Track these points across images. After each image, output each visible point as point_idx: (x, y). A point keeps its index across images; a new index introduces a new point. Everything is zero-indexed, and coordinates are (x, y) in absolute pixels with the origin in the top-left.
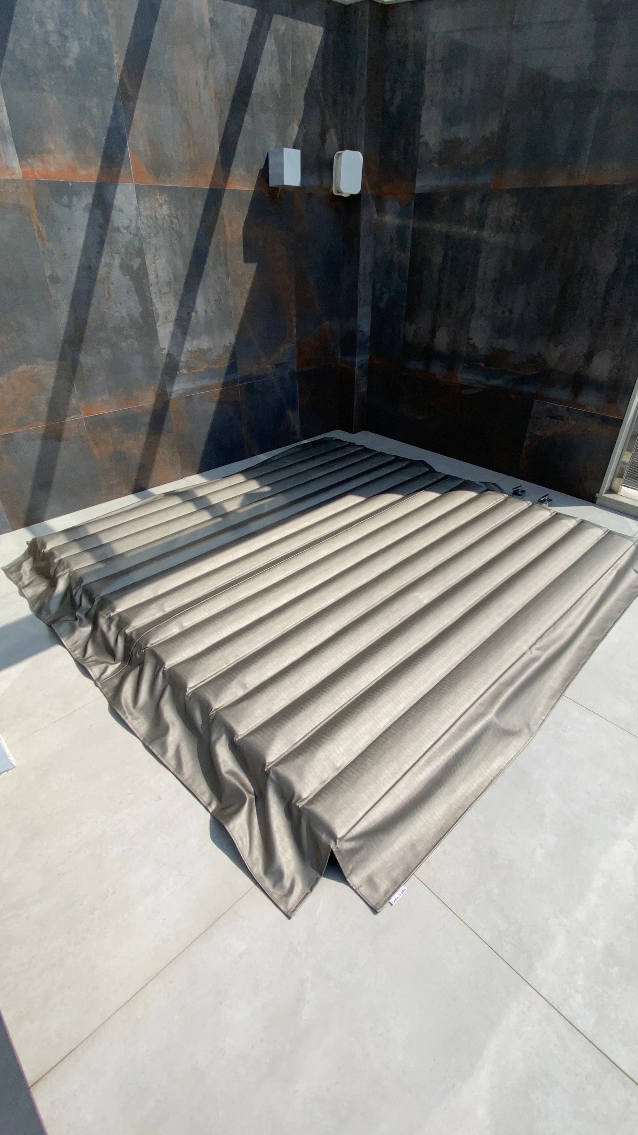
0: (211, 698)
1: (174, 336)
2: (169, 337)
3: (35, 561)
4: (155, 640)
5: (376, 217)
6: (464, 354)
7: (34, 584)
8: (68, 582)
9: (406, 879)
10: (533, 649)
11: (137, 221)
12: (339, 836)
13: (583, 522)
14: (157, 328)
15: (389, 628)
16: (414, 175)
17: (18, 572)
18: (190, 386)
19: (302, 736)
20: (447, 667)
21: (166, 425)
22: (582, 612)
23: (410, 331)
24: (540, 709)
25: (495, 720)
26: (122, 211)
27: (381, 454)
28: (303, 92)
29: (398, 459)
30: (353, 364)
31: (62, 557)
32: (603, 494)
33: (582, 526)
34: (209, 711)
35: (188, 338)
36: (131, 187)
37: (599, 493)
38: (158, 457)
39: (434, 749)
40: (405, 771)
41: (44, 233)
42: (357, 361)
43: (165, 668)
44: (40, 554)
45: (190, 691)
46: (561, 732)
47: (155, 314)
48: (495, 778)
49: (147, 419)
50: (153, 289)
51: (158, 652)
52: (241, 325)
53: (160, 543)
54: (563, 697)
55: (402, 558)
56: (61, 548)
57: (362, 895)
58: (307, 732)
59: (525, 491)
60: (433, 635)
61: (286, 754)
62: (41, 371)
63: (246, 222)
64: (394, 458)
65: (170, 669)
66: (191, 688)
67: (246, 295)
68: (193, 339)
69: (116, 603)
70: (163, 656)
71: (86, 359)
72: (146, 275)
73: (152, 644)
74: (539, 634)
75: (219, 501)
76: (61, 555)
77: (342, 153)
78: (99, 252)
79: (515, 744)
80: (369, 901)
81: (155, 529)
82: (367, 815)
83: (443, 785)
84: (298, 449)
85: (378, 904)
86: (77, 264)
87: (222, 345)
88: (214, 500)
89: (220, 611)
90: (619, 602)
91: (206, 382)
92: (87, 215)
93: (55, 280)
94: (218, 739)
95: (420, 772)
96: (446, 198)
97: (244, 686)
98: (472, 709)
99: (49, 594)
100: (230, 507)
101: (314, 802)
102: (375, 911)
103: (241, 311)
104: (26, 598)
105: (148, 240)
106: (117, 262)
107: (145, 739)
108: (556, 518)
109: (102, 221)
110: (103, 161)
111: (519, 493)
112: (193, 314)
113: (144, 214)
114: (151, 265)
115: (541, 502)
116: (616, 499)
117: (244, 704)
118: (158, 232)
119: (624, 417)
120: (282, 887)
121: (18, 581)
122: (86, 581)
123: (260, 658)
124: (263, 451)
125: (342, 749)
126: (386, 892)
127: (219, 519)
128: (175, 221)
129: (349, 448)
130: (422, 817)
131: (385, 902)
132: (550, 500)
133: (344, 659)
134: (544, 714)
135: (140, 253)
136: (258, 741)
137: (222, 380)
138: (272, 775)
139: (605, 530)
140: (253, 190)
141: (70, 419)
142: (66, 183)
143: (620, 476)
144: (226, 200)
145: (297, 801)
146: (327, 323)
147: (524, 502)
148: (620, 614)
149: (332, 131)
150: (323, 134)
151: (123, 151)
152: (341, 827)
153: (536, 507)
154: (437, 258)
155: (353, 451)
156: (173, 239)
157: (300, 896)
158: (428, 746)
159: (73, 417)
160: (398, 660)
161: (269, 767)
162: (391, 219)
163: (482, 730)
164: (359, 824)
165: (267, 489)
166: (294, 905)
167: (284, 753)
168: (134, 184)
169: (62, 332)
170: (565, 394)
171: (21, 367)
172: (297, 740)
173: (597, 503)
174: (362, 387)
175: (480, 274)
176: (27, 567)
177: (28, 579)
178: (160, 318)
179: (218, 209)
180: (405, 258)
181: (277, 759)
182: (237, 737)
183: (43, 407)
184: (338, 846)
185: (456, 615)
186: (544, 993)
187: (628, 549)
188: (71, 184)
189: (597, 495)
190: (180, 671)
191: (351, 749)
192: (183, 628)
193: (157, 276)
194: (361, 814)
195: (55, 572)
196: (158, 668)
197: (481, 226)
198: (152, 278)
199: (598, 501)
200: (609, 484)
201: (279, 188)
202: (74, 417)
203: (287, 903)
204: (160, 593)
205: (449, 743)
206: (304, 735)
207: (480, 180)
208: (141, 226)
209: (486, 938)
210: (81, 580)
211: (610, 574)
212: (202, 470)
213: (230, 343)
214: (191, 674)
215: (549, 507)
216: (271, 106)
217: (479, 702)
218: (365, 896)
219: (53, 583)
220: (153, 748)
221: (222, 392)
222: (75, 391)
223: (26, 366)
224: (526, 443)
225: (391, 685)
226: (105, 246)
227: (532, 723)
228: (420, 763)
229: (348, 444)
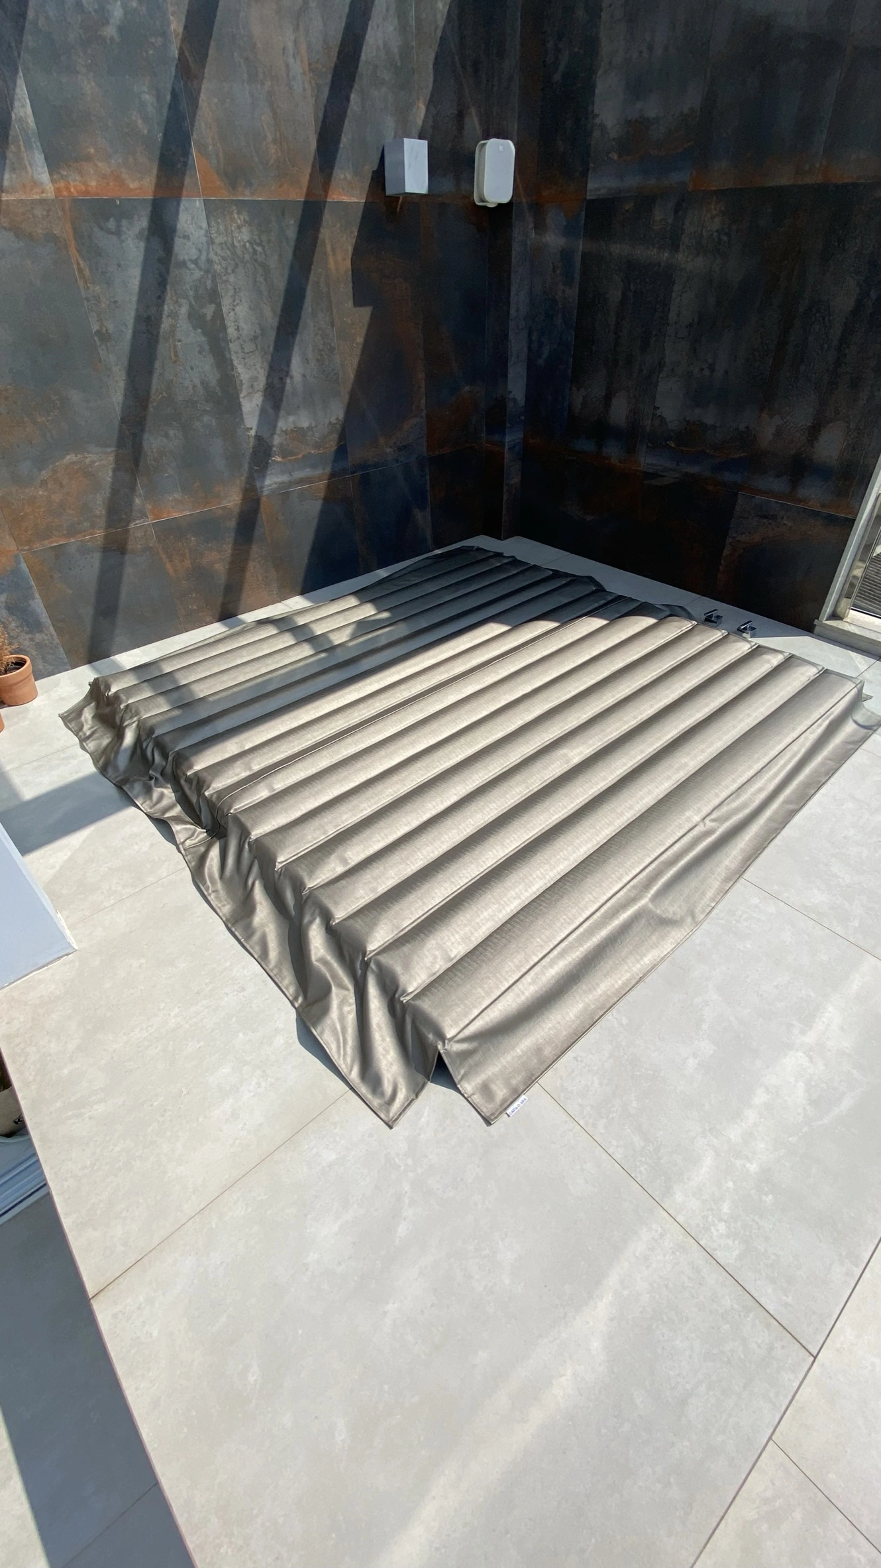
0: (304, 874)
1: (263, 411)
2: (257, 413)
3: (97, 707)
4: (239, 806)
5: (533, 235)
6: (648, 429)
7: (97, 735)
8: (138, 732)
9: (528, 1087)
10: (707, 821)
11: (208, 253)
12: (449, 1036)
13: (792, 657)
14: (241, 400)
15: (526, 794)
16: (585, 174)
17: (78, 721)
18: (284, 478)
19: (411, 921)
20: (595, 841)
21: (258, 533)
22: (776, 775)
23: (578, 398)
24: (710, 894)
25: (650, 906)
26: (187, 237)
27: (535, 568)
28: (432, 56)
29: (556, 574)
30: (502, 444)
31: (129, 702)
32: (824, 620)
33: (790, 662)
34: (302, 889)
35: (282, 413)
36: (198, 203)
37: (818, 619)
38: (248, 575)
39: (570, 939)
40: (532, 963)
41: (87, 272)
42: (507, 441)
43: (250, 838)
44: (103, 698)
45: (280, 866)
46: (734, 922)
47: (238, 382)
48: (645, 975)
49: (232, 524)
50: (234, 347)
51: (243, 819)
52: (352, 395)
53: (248, 685)
54: (741, 880)
55: (550, 705)
56: (128, 691)
57: (475, 1103)
58: (418, 916)
59: (722, 617)
60: (581, 802)
61: (391, 941)
62: (94, 462)
63: (356, 249)
64: (551, 572)
65: (256, 840)
66: (280, 863)
67: (358, 351)
68: (289, 413)
69: (193, 759)
70: (248, 824)
71: (153, 443)
72: (224, 328)
73: (236, 810)
74: (717, 801)
75: (324, 632)
76: (128, 699)
77: (486, 143)
78: (159, 297)
79: (676, 935)
80: (482, 1111)
81: (244, 667)
82: (483, 1013)
83: (579, 981)
84: (429, 561)
85: (492, 1114)
86: (133, 314)
87: (327, 422)
88: (319, 630)
89: (319, 770)
90: (829, 762)
91: (307, 472)
92: (142, 245)
93: (104, 337)
94: (311, 922)
95: (551, 965)
96: (629, 206)
97: (344, 861)
98: (622, 893)
99: (116, 748)
100: (338, 639)
101: (422, 997)
102: (488, 1122)
103: (351, 375)
104: (87, 751)
105: (224, 278)
106: (184, 310)
107: (228, 920)
108: (757, 651)
109: (161, 253)
110: (160, 169)
111: (713, 619)
112: (288, 381)
113: (218, 241)
114: (229, 313)
115: (741, 631)
116: (839, 627)
117: (343, 882)
118: (237, 266)
119: (857, 515)
120: (382, 1094)
121: (77, 732)
122: (158, 732)
123: (364, 829)
124: (383, 564)
125: (457, 936)
126: (504, 1101)
127: (323, 655)
128: (259, 249)
129: (492, 560)
130: (552, 1018)
131: (501, 1113)
132: (753, 629)
133: (469, 830)
134: (714, 900)
135: (214, 296)
136: (358, 925)
137: (328, 470)
138: (373, 965)
139: (820, 668)
140: (364, 201)
141: (135, 525)
142: (113, 201)
143: (848, 596)
144: (327, 217)
145: (400, 996)
146: (467, 388)
147: (717, 631)
148: (827, 778)
149: (473, 111)
150: (460, 116)
151: (186, 153)
152: (451, 1026)
153: (732, 638)
154: (615, 295)
155: (499, 564)
156: (258, 276)
157: (404, 1103)
158: (563, 935)
159: (137, 522)
160: (534, 832)
161: (369, 956)
162: (554, 240)
163: (632, 918)
164: (474, 1023)
165: (385, 615)
166: (396, 1114)
167: (389, 940)
168: (202, 199)
169: (118, 410)
170: (779, 485)
171: (68, 457)
172: (405, 926)
173: (815, 632)
174: (513, 477)
175: (672, 316)
176: (88, 714)
177: (89, 729)
178: (244, 387)
179: (317, 231)
180: (573, 293)
181: (379, 947)
182: (334, 921)
183: (100, 510)
184: (446, 1047)
185: (613, 777)
186: (680, 1219)
187: (848, 693)
188: (118, 203)
189: (816, 622)
190: (268, 842)
191: (470, 937)
192: (274, 790)
193: (238, 329)
194: (476, 1012)
195: (121, 721)
196: (243, 838)
197: (675, 247)
198: (231, 331)
199: (817, 630)
200: (833, 609)
201: (399, 198)
202: (139, 523)
203: (388, 1111)
204: (247, 748)
205: (591, 932)
206: (413, 919)
207: (675, 178)
208: (215, 258)
209: (617, 1156)
210: (151, 731)
211: (820, 725)
212: (306, 589)
213: (337, 419)
214: (282, 845)
215: (751, 637)
216: (387, 78)
217: (631, 884)
218: (478, 1105)
219: (119, 735)
220: (236, 930)
221: (329, 487)
222: (140, 490)
223: (74, 455)
224: (726, 552)
225: (524, 863)
226: (168, 287)
227: (697, 911)
228: (552, 955)
229: (492, 554)
